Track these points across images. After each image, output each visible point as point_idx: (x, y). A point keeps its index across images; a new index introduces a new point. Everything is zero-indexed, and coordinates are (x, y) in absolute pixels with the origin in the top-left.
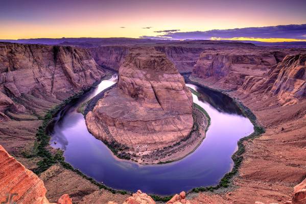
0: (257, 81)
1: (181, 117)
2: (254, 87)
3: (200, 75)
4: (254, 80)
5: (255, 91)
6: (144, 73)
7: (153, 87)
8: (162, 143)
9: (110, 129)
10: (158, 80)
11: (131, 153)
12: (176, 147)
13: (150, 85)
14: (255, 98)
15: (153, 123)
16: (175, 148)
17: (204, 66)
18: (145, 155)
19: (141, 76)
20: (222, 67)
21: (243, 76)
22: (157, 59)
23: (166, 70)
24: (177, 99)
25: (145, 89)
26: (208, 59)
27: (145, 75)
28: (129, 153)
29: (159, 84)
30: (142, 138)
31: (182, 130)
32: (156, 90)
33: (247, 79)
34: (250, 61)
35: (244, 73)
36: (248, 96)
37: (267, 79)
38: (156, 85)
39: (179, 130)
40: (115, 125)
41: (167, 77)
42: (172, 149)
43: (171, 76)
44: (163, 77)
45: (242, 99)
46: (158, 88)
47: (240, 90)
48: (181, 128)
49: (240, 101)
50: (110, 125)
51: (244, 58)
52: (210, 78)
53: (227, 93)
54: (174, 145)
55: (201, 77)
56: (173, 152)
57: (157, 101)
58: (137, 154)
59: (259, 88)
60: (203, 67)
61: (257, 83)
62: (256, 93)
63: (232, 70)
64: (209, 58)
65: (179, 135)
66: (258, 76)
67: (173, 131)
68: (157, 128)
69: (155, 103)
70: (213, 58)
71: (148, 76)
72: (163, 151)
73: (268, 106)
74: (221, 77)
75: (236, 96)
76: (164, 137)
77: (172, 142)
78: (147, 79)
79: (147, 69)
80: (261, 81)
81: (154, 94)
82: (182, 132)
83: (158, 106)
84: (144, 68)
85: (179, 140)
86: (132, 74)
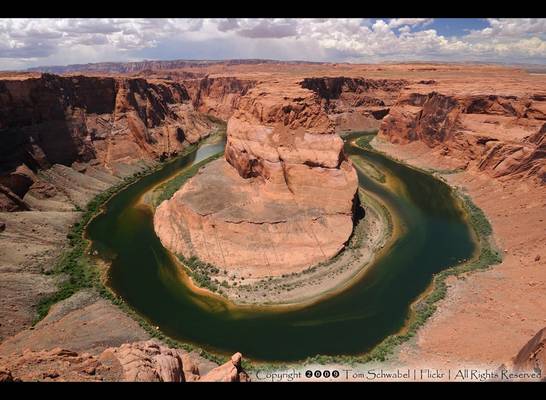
0: (510, 153)
1: (329, 220)
2: (502, 167)
3: (394, 138)
4: (504, 151)
5: (504, 175)
6: (269, 131)
7: (281, 159)
8: (280, 266)
9: (193, 234)
10: (293, 147)
11: (221, 279)
12: (307, 276)
13: (276, 156)
14: (500, 190)
15: (271, 228)
16: (303, 277)
17: (404, 119)
18: (245, 286)
19: (264, 137)
20: (441, 121)
21: (482, 141)
22: (294, 104)
23: (310, 127)
24: (324, 185)
25: (266, 163)
26: (414, 105)
27: (270, 136)
28: (216, 281)
29: (294, 153)
30: (245, 254)
31: (324, 245)
32: (288, 165)
33: (489, 149)
34: (502, 108)
35: (487, 135)
36: (487, 183)
37: (530, 149)
38: (287, 155)
39: (319, 244)
40: (201, 228)
41: (310, 141)
42: (298, 279)
43: (319, 138)
44: (303, 140)
45: (473, 190)
46: (289, 162)
47: (473, 170)
48: (324, 240)
49: (467, 194)
50: (193, 228)
51: (490, 102)
52: (414, 143)
53: (444, 176)
54: (304, 272)
55: (396, 142)
56: (299, 284)
57: (286, 187)
58: (231, 283)
59: (514, 169)
60: (401, 121)
61: (510, 158)
62: (505, 177)
63: (461, 128)
64: (416, 102)
65: (317, 254)
66: (513, 143)
67: (306, 245)
68: (277, 239)
69: (284, 190)
70: (423, 102)
71: (276, 138)
72: (280, 281)
73: (523, 206)
74: (437, 142)
75: (461, 183)
76: (287, 255)
77: (301, 266)
78: (273, 144)
79: (275, 124)
80: (519, 153)
81: (282, 173)
82: (324, 249)
83: (287, 196)
84: (269, 122)
85: (316, 264)
86: (247, 133)
